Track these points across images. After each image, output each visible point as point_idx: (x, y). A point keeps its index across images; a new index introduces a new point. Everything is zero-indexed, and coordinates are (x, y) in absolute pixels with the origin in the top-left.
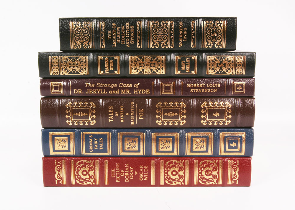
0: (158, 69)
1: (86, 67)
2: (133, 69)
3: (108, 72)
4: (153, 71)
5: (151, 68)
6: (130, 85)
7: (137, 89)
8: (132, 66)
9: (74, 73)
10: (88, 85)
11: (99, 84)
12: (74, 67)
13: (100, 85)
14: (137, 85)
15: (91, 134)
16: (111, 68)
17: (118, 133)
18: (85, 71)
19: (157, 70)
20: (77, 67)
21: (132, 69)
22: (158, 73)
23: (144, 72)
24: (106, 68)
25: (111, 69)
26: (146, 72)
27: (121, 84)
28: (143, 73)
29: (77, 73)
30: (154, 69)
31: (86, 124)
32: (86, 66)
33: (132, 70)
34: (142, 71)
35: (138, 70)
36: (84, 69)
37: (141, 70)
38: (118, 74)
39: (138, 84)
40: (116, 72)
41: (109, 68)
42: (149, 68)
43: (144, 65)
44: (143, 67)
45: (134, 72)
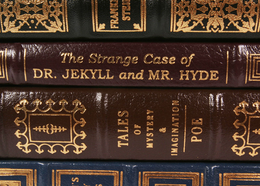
0: (243, 18)
1: (63, 13)
2: (181, 20)
3: (116, 25)
4: (229, 25)
5: (226, 17)
6: (171, 58)
7: (189, 69)
8: (177, 10)
9: (33, 29)
10: (68, 58)
11: (93, 56)
12: (32, 13)
13: (97, 58)
14: (188, 60)
15: (75, 173)
16: (126, 16)
17: (140, 173)
18: (60, 24)
19: (239, 21)
20: (41, 12)
21: (178, 18)
22: (242, 30)
23: (208, 27)
24: (113, 15)
25: (124, 19)
26: (211, 27)
27: (147, 55)
28: (206, 29)
29: (41, 27)
30: (233, 19)
31: (63, 152)
32: (61, 10)
33: (177, 21)
34: (202, 25)
35: (192, 21)
36: (56, 18)
37: (200, 21)
38: (141, 30)
39: (191, 57)
40: (136, 26)
41: (120, 16)
42: (222, 17)
43: (210, 9)
44: (207, 13)
45: (183, 26)
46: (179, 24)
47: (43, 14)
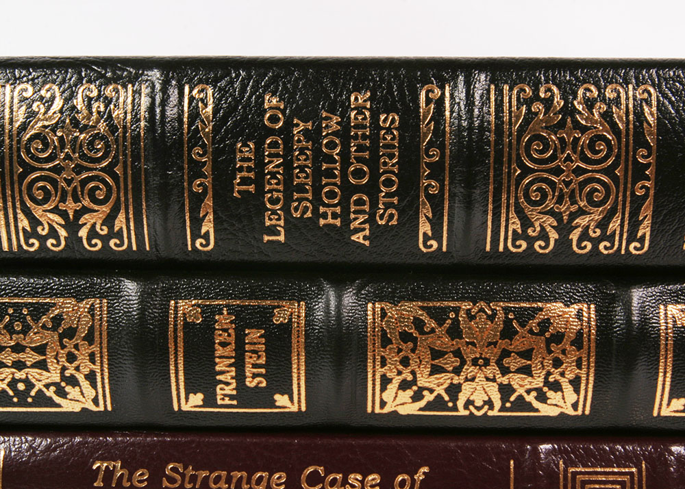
0: (546, 383)
1: (97, 368)
2: (392, 388)
3: (231, 397)
4: (512, 399)
5: (505, 380)
6: (370, 478)
8: (383, 364)
9: (23, 403)
10: (109, 473)
11: (174, 470)
12: (19, 365)
13: (183, 476)
14: (413, 481)
16: (255, 376)
18: (90, 392)
19: (538, 390)
20: (42, 365)
21: (386, 381)
22: (546, 410)
23: (460, 404)
24: (222, 373)
25: (250, 383)
26: (469, 403)
27: (311, 469)
28: (455, 408)
29: (42, 399)
30: (521, 385)
32: (93, 361)
33: (383, 389)
34: (447, 398)
35: (422, 389)
36: (80, 377)
37: (440, 391)
38: (295, 409)
39: (419, 476)
40: (281, 400)
41: (240, 377)
42: (494, 380)
43: (463, 363)
44: (457, 371)
45: (398, 401)
46: (388, 395)
47: (47, 370)
